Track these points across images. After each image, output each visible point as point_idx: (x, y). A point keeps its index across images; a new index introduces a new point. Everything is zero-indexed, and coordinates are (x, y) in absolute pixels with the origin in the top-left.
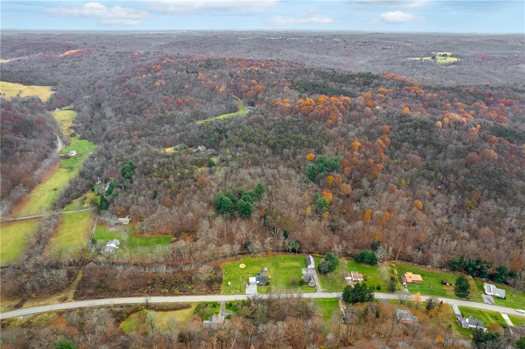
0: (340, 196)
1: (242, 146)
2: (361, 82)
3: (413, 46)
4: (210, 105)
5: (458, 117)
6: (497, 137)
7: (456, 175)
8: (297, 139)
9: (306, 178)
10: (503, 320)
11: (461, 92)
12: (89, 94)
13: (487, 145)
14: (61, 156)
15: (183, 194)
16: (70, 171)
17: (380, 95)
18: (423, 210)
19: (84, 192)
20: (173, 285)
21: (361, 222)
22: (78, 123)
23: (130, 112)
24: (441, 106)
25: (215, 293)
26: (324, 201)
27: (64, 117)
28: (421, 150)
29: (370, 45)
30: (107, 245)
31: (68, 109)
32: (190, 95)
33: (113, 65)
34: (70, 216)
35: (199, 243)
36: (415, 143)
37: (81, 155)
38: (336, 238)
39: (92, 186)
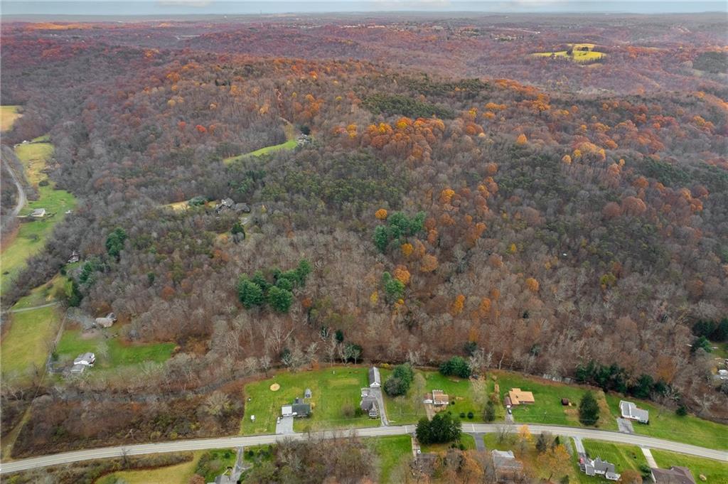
0: (422, 274)
1: (284, 200)
2: (463, 94)
3: (542, 36)
4: (246, 134)
5: (593, 148)
6: (647, 177)
7: (589, 236)
8: (363, 187)
9: (373, 248)
10: (643, 457)
11: (601, 107)
12: (73, 118)
13: (633, 192)
14: (20, 219)
15: (191, 279)
16: (33, 242)
17: (488, 113)
18: (539, 293)
19: (50, 276)
20: (169, 423)
21: (448, 315)
22: (54, 164)
23: (130, 147)
24: (574, 128)
25: (230, 434)
26: (396, 284)
27: (34, 153)
28: (541, 199)
29: (484, 34)
30: (75, 363)
31: (41, 142)
32: (218, 118)
33: (113, 72)
34: (23, 316)
35: (211, 356)
36: (533, 189)
37: (53, 215)
38: (413, 339)
39: (62, 266)
